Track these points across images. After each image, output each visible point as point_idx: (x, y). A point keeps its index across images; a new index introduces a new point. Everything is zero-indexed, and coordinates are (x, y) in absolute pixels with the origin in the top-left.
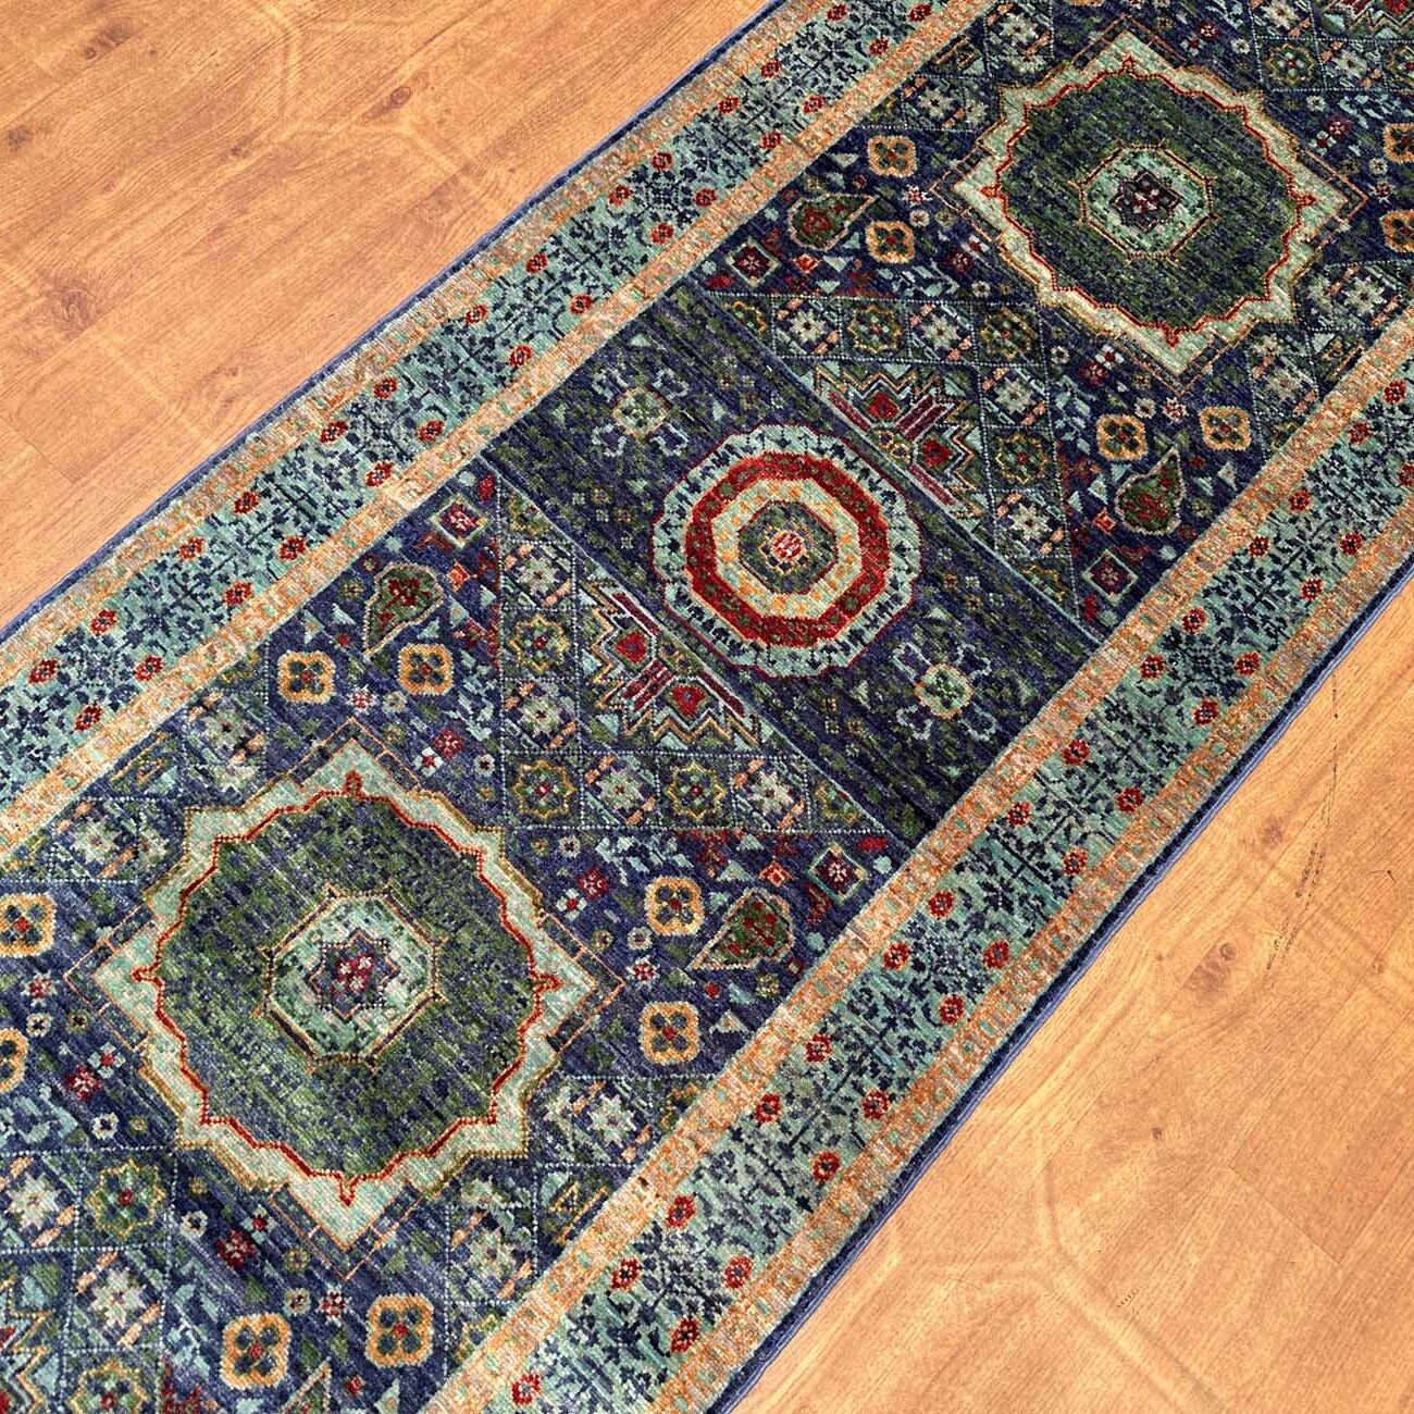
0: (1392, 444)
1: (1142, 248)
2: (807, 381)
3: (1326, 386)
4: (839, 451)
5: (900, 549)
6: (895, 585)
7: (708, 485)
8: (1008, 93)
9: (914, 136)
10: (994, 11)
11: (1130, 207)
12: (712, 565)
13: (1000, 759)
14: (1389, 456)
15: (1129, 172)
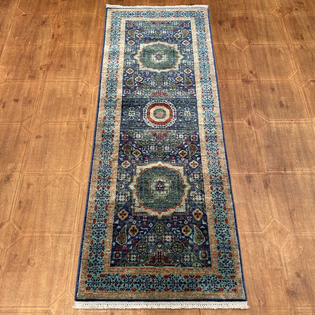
0: (104, 180)
1: (155, 179)
2: (175, 131)
3: (118, 181)
4: (165, 127)
5: (149, 122)
6: (146, 119)
7: (173, 113)
8: (190, 187)
9: (194, 169)
10: (204, 198)
11: (161, 184)
12: (165, 106)
13: (121, 112)
14: (103, 178)
15: (166, 189)
